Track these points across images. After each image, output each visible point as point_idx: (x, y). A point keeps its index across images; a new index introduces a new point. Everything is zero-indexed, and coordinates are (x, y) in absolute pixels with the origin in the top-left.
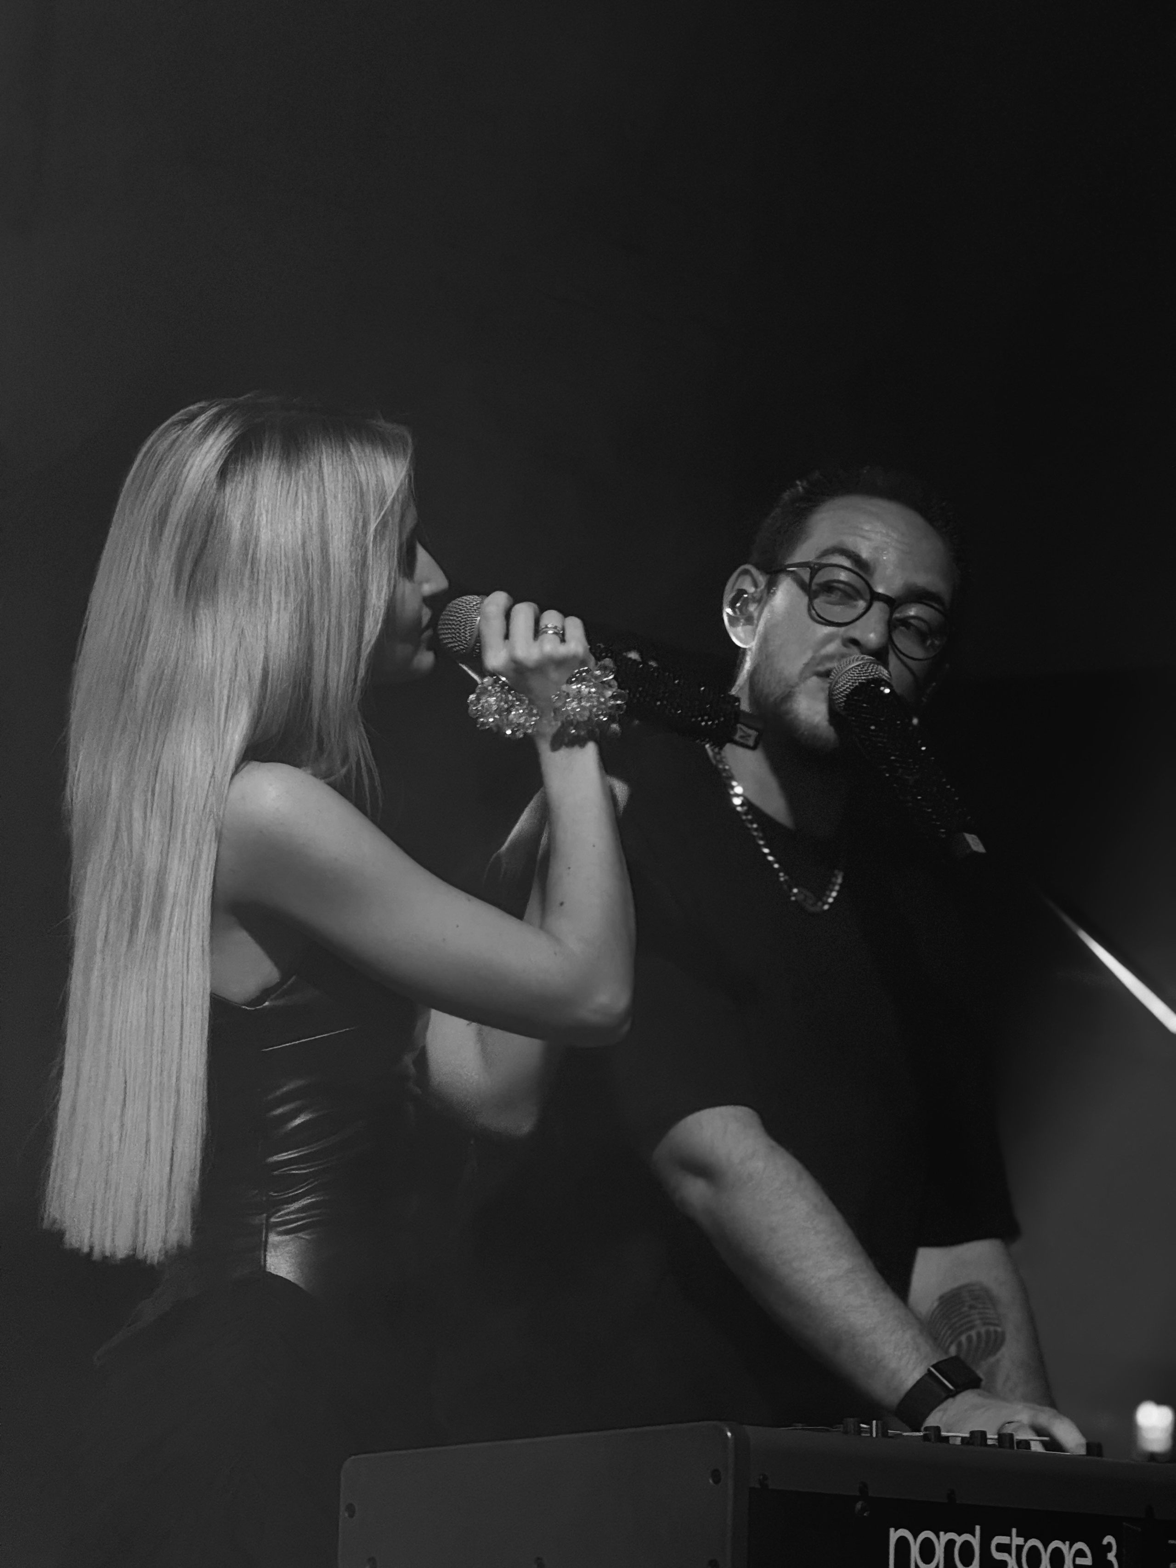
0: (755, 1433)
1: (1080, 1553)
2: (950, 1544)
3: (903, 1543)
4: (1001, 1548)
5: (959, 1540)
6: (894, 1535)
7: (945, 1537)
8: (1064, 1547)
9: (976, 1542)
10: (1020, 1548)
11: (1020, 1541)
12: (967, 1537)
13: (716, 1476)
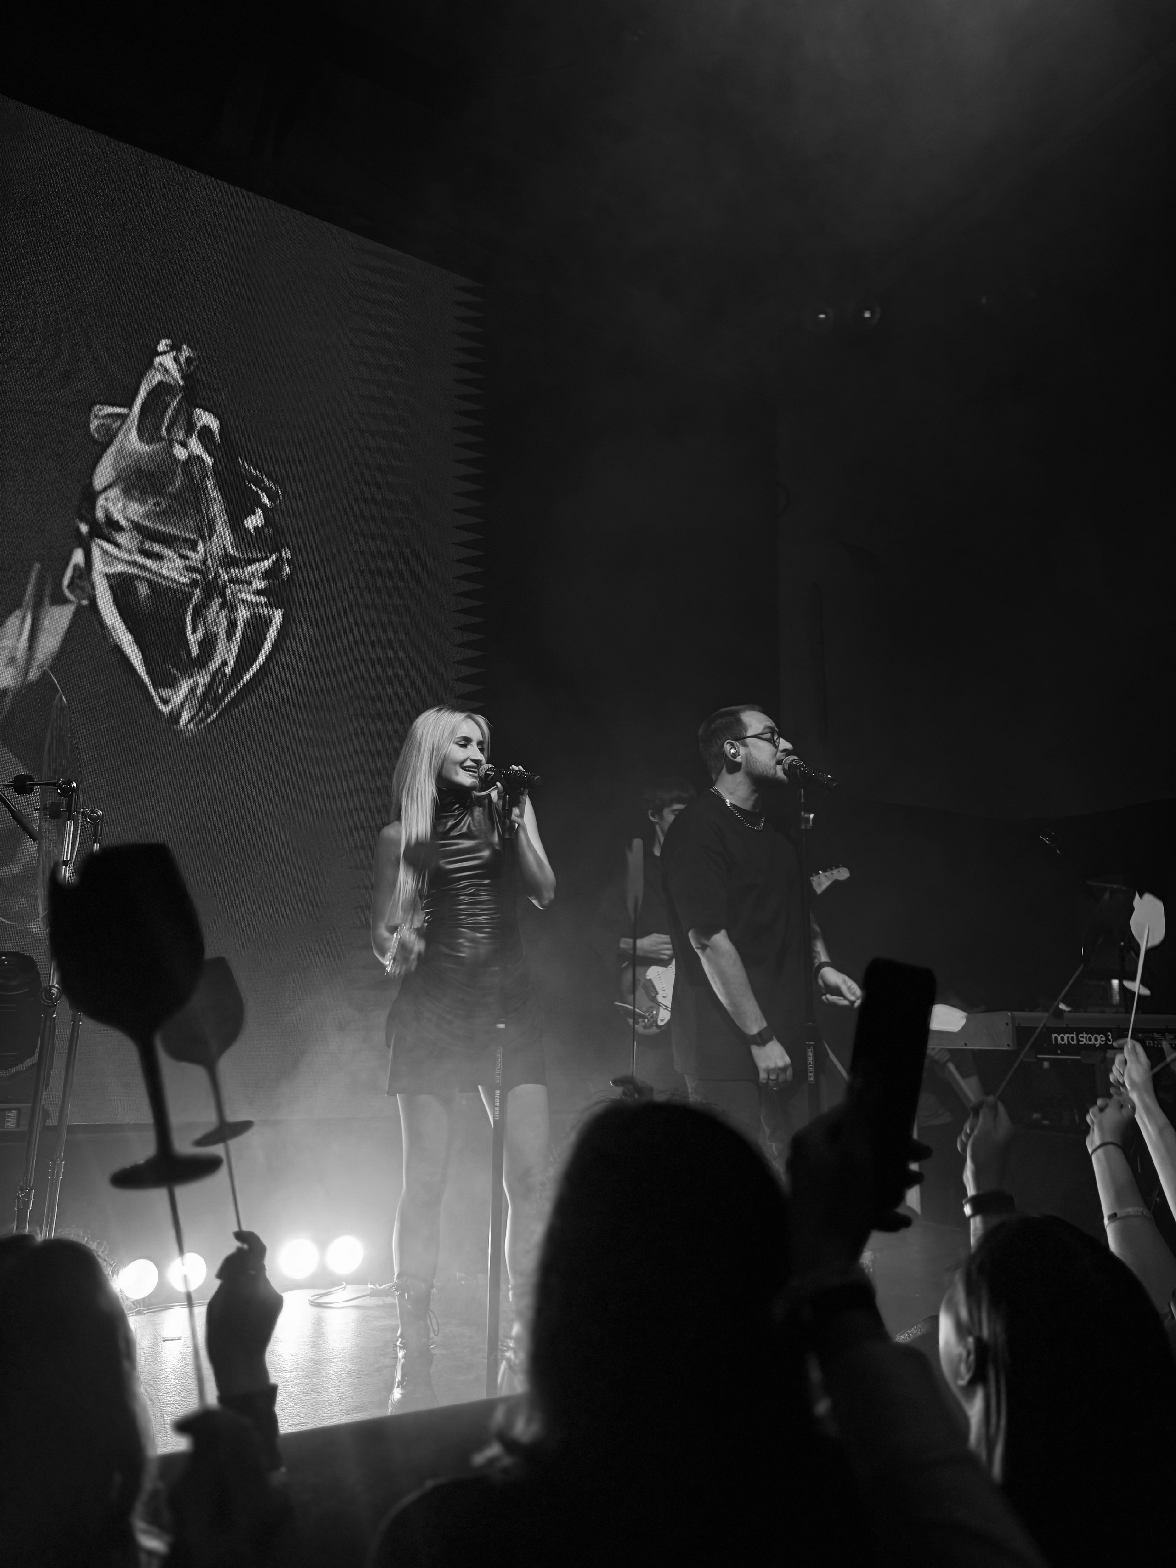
0: (1016, 1014)
1: (1102, 1037)
2: (1068, 1037)
3: (1056, 1038)
4: (1082, 1037)
5: (1070, 1036)
6: (1054, 1036)
7: (1067, 1035)
8: (1097, 1036)
9: (1075, 1036)
10: (1086, 1037)
11: (1086, 1035)
12: (1072, 1035)
13: (1007, 1024)
